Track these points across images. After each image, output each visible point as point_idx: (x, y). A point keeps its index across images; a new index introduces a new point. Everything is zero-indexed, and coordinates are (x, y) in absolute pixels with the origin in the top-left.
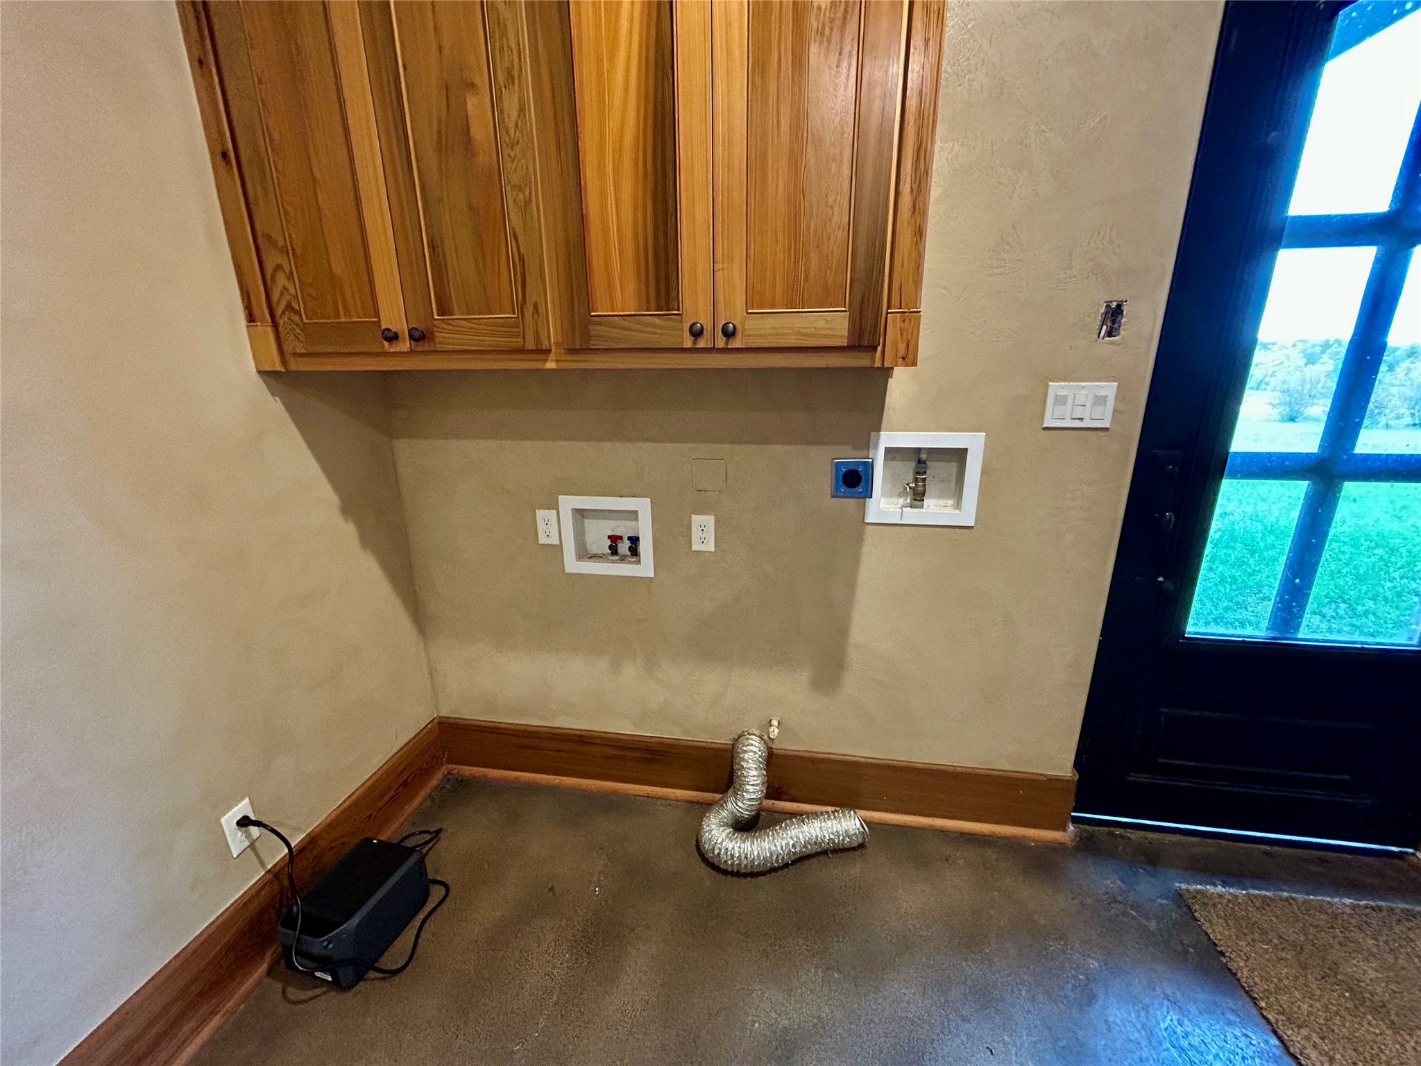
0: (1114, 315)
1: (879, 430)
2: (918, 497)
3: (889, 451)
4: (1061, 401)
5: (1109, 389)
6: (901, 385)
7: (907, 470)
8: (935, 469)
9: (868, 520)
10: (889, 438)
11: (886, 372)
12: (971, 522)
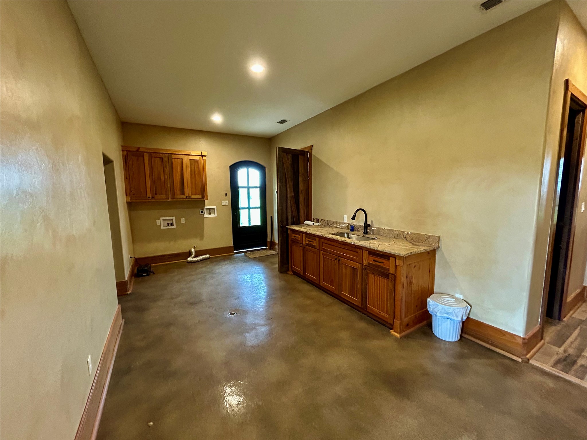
0: (226, 194)
1: (204, 206)
2: (210, 214)
3: (206, 209)
4: (223, 203)
5: (227, 201)
6: (206, 201)
7: (208, 211)
8: (211, 211)
9: (205, 217)
10: (206, 207)
11: (205, 200)
12: (216, 216)
